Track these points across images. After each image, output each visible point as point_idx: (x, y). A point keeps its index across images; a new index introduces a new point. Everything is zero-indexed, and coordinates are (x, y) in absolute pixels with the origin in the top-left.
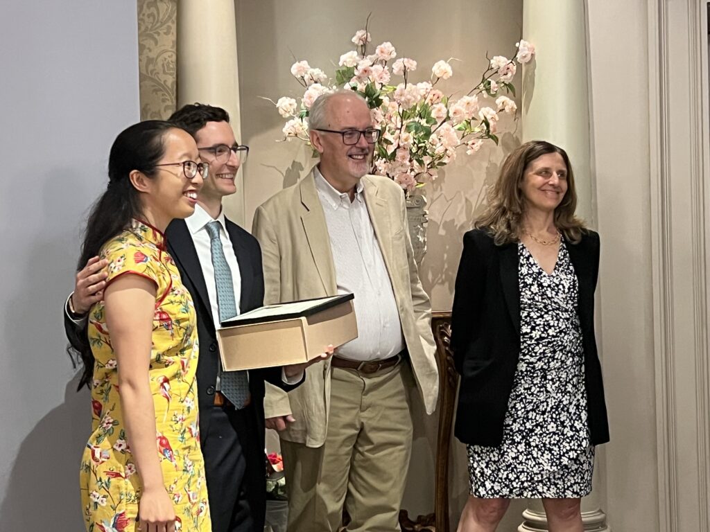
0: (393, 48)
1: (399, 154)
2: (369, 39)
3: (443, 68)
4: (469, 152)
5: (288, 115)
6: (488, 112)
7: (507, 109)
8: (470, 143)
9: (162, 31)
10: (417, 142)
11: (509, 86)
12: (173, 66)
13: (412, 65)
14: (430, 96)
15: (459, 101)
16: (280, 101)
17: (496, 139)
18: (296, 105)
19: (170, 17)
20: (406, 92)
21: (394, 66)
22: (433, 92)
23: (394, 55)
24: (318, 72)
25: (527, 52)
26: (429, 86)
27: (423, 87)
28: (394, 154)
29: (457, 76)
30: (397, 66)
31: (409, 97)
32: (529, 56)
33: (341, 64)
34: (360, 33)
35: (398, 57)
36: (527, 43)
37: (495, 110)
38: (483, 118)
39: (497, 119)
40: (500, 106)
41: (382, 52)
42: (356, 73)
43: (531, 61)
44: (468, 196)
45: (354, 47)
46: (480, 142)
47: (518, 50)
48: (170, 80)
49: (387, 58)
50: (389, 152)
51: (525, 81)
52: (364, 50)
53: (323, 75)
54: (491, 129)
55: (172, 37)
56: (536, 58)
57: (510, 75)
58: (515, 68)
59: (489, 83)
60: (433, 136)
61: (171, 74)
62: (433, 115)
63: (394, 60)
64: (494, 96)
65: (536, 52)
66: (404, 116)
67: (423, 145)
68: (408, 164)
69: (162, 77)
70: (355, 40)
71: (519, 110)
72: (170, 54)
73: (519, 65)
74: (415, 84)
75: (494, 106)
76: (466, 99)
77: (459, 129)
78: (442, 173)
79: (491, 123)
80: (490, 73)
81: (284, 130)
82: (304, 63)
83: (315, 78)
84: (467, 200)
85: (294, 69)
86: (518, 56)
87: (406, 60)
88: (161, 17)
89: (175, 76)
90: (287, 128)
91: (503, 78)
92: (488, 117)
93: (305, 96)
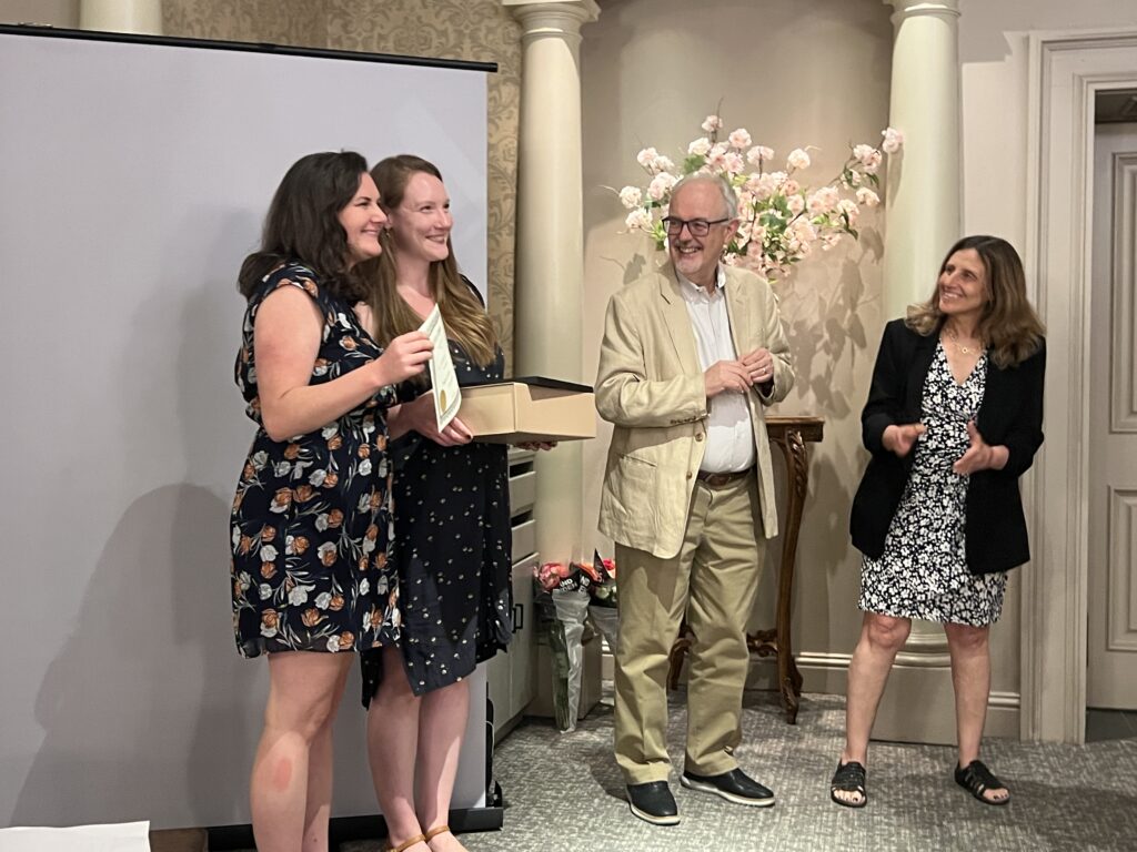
0: (748, 136)
1: (751, 248)
2: (721, 125)
3: (800, 156)
4: (825, 248)
5: (631, 206)
6: (847, 205)
7: (869, 202)
8: (827, 237)
9: (504, 115)
10: (770, 236)
11: (873, 177)
12: (514, 152)
13: (769, 153)
14: (785, 187)
15: (818, 193)
16: (623, 191)
17: (855, 234)
18: (640, 195)
19: (512, 101)
20: (760, 182)
21: (748, 154)
22: (789, 182)
23: (749, 142)
24: (665, 161)
25: (894, 141)
26: (785, 176)
27: (778, 176)
28: (745, 248)
29: (815, 166)
30: (752, 155)
31: (764, 187)
32: (896, 147)
33: (690, 151)
34: (711, 119)
35: (753, 145)
36: (894, 132)
37: (855, 202)
38: (842, 211)
39: (857, 211)
40: (861, 199)
41: (736, 139)
42: (708, 161)
43: (899, 152)
44: (822, 294)
45: (704, 133)
46: (838, 236)
47: (884, 138)
48: (511, 167)
49: (742, 146)
50: (741, 246)
51: (891, 172)
52: (715, 136)
53: (669, 164)
54: (850, 223)
55: (514, 122)
56: (904, 147)
57: (874, 165)
58: (880, 158)
59: (851, 173)
60: (788, 230)
61: (512, 161)
62: (789, 207)
63: (748, 148)
64: (856, 188)
65: (905, 141)
66: (757, 208)
67: (776, 239)
68: (760, 259)
69: (503, 164)
70: (705, 126)
71: (882, 203)
72: (510, 139)
73: (885, 155)
74: (770, 174)
75: (854, 198)
76: (826, 190)
77: (816, 223)
78: (794, 269)
79: (851, 216)
80: (853, 162)
81: (627, 221)
82: (652, 151)
83: (661, 167)
84: (820, 298)
85: (641, 157)
86: (885, 145)
87: (762, 148)
88: (504, 100)
89: (515, 163)
90: (630, 220)
91: (866, 168)
92: (848, 210)
93: (652, 185)
